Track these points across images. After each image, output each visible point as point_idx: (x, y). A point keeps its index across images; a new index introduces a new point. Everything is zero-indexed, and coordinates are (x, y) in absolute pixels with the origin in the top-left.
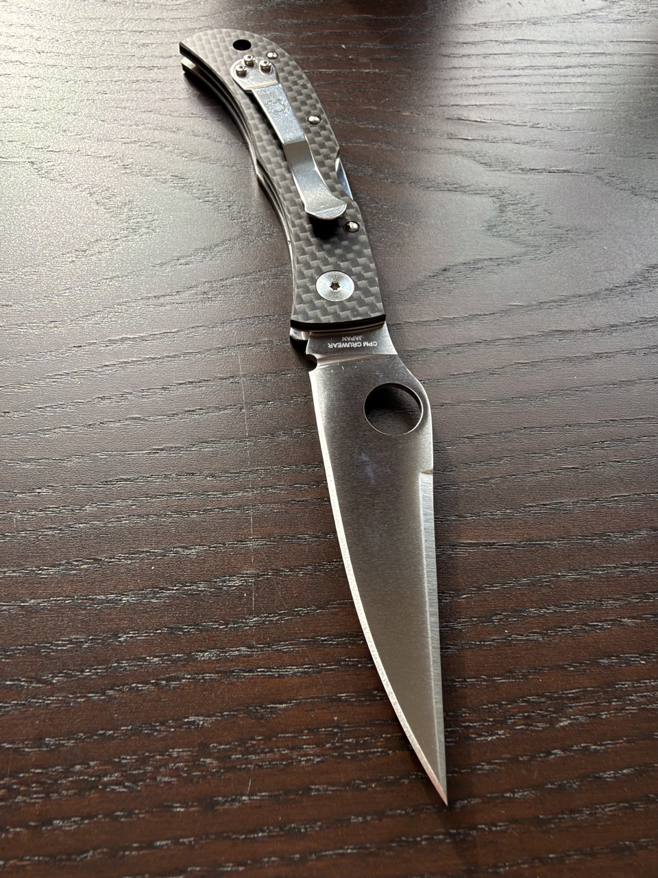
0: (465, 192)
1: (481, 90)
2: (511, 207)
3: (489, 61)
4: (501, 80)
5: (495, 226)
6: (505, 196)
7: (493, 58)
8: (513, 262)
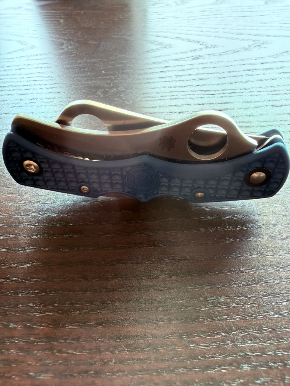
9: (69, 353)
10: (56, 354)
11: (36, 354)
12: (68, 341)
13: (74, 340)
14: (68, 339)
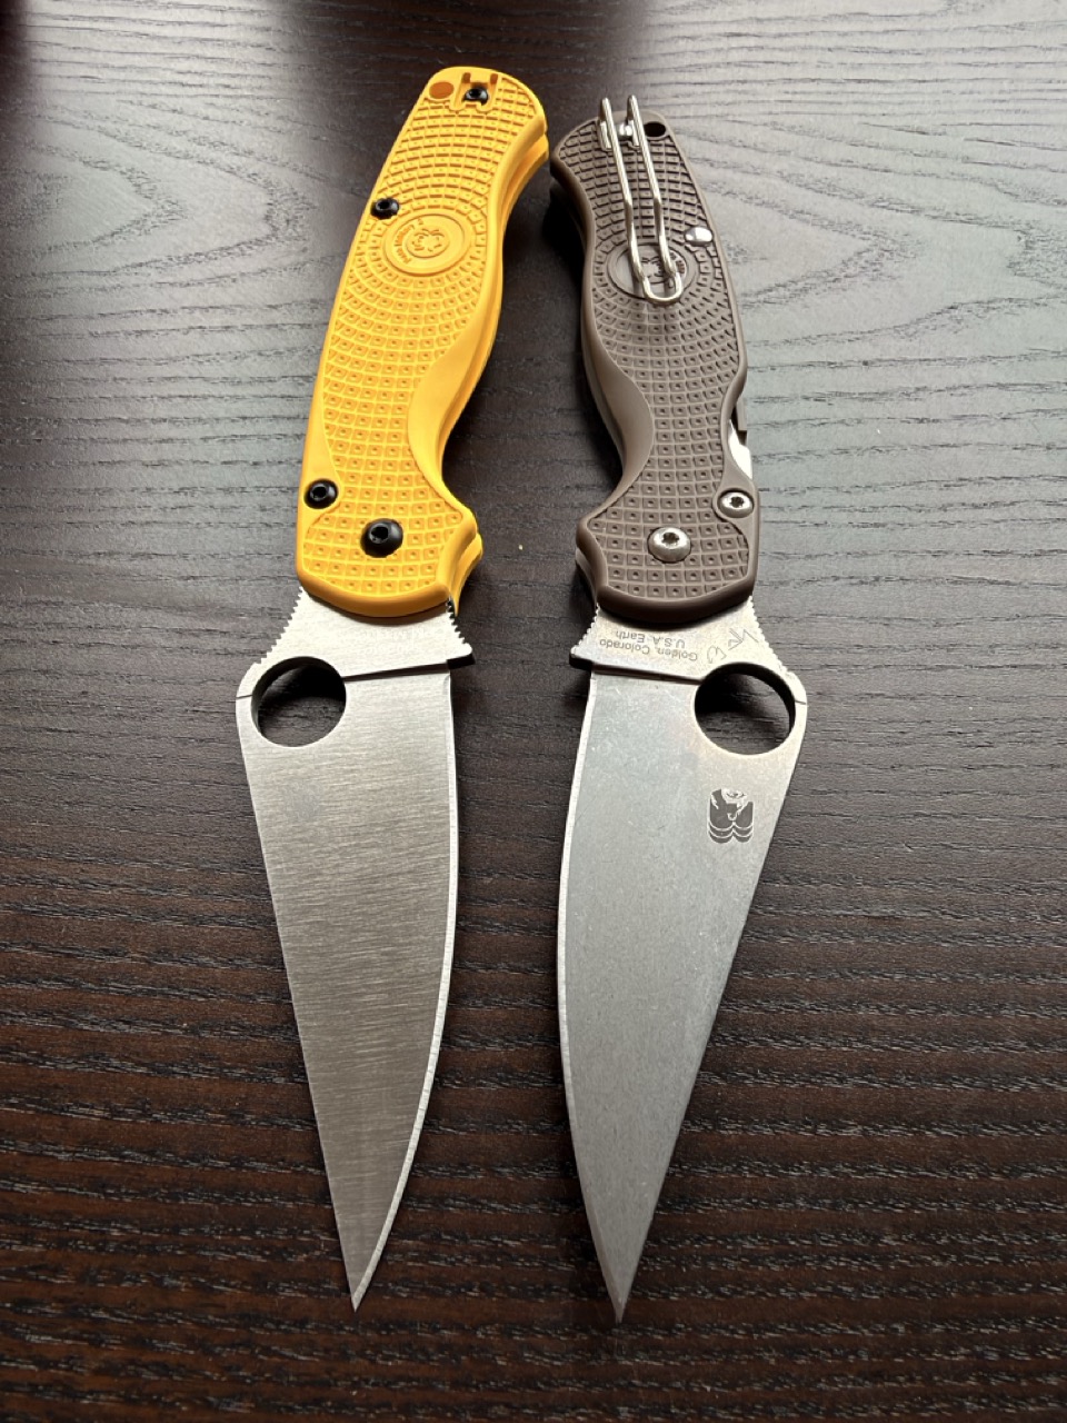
0: (981, 224)
1: (1011, 106)
2: (1040, 243)
3: (1022, 72)
4: (1038, 95)
5: (1019, 263)
6: (1032, 231)
7: (1030, 68)
8: (1038, 304)
9: (283, 1356)
10: (261, 1357)
11: (219, 1354)
12: (283, 1327)
13: (294, 1325)
14: (283, 1324)
